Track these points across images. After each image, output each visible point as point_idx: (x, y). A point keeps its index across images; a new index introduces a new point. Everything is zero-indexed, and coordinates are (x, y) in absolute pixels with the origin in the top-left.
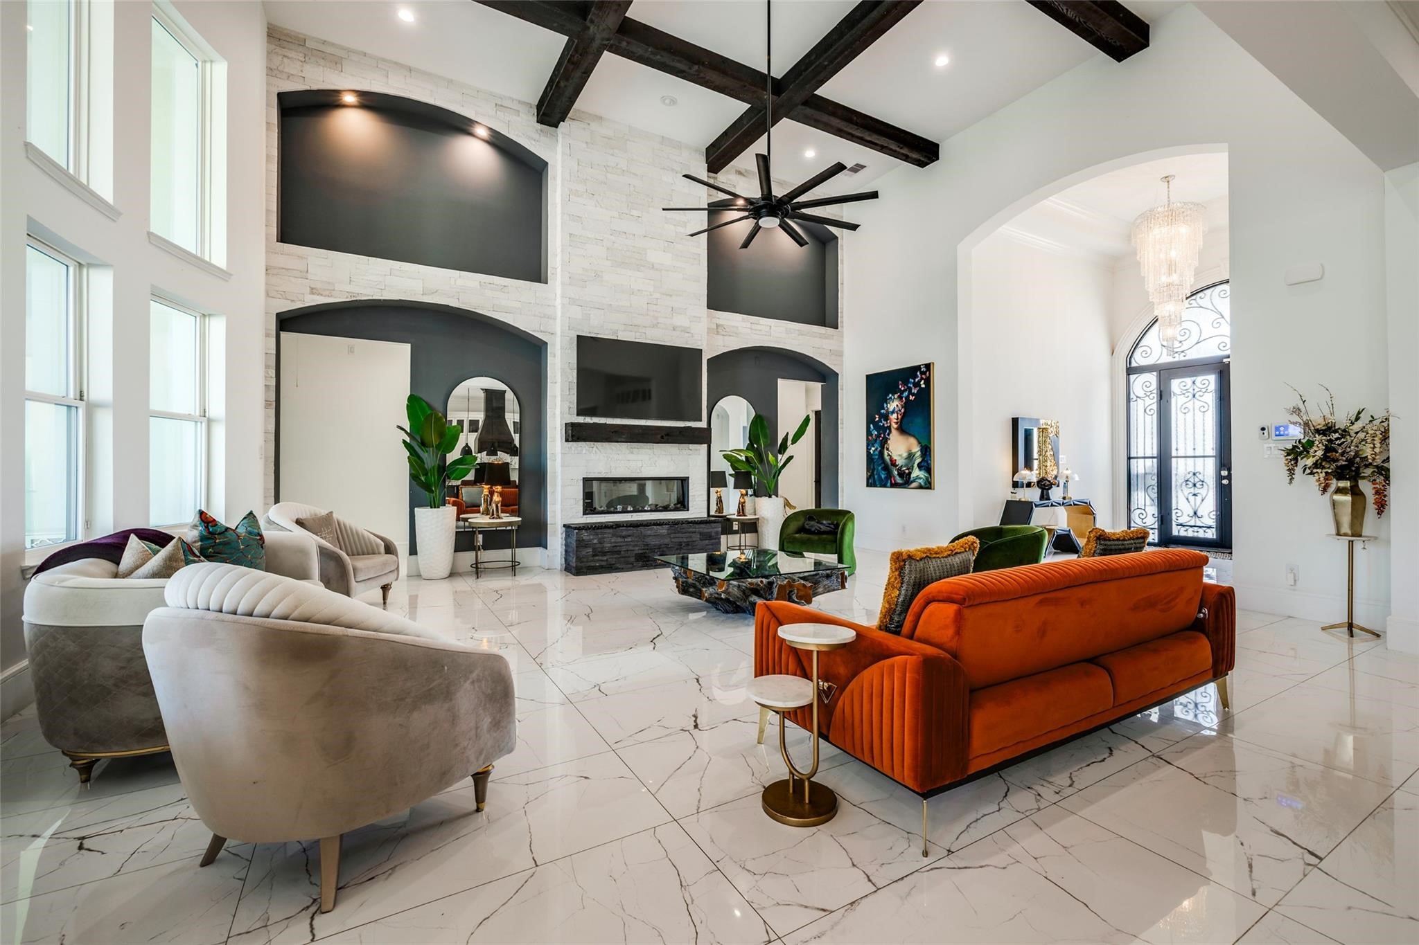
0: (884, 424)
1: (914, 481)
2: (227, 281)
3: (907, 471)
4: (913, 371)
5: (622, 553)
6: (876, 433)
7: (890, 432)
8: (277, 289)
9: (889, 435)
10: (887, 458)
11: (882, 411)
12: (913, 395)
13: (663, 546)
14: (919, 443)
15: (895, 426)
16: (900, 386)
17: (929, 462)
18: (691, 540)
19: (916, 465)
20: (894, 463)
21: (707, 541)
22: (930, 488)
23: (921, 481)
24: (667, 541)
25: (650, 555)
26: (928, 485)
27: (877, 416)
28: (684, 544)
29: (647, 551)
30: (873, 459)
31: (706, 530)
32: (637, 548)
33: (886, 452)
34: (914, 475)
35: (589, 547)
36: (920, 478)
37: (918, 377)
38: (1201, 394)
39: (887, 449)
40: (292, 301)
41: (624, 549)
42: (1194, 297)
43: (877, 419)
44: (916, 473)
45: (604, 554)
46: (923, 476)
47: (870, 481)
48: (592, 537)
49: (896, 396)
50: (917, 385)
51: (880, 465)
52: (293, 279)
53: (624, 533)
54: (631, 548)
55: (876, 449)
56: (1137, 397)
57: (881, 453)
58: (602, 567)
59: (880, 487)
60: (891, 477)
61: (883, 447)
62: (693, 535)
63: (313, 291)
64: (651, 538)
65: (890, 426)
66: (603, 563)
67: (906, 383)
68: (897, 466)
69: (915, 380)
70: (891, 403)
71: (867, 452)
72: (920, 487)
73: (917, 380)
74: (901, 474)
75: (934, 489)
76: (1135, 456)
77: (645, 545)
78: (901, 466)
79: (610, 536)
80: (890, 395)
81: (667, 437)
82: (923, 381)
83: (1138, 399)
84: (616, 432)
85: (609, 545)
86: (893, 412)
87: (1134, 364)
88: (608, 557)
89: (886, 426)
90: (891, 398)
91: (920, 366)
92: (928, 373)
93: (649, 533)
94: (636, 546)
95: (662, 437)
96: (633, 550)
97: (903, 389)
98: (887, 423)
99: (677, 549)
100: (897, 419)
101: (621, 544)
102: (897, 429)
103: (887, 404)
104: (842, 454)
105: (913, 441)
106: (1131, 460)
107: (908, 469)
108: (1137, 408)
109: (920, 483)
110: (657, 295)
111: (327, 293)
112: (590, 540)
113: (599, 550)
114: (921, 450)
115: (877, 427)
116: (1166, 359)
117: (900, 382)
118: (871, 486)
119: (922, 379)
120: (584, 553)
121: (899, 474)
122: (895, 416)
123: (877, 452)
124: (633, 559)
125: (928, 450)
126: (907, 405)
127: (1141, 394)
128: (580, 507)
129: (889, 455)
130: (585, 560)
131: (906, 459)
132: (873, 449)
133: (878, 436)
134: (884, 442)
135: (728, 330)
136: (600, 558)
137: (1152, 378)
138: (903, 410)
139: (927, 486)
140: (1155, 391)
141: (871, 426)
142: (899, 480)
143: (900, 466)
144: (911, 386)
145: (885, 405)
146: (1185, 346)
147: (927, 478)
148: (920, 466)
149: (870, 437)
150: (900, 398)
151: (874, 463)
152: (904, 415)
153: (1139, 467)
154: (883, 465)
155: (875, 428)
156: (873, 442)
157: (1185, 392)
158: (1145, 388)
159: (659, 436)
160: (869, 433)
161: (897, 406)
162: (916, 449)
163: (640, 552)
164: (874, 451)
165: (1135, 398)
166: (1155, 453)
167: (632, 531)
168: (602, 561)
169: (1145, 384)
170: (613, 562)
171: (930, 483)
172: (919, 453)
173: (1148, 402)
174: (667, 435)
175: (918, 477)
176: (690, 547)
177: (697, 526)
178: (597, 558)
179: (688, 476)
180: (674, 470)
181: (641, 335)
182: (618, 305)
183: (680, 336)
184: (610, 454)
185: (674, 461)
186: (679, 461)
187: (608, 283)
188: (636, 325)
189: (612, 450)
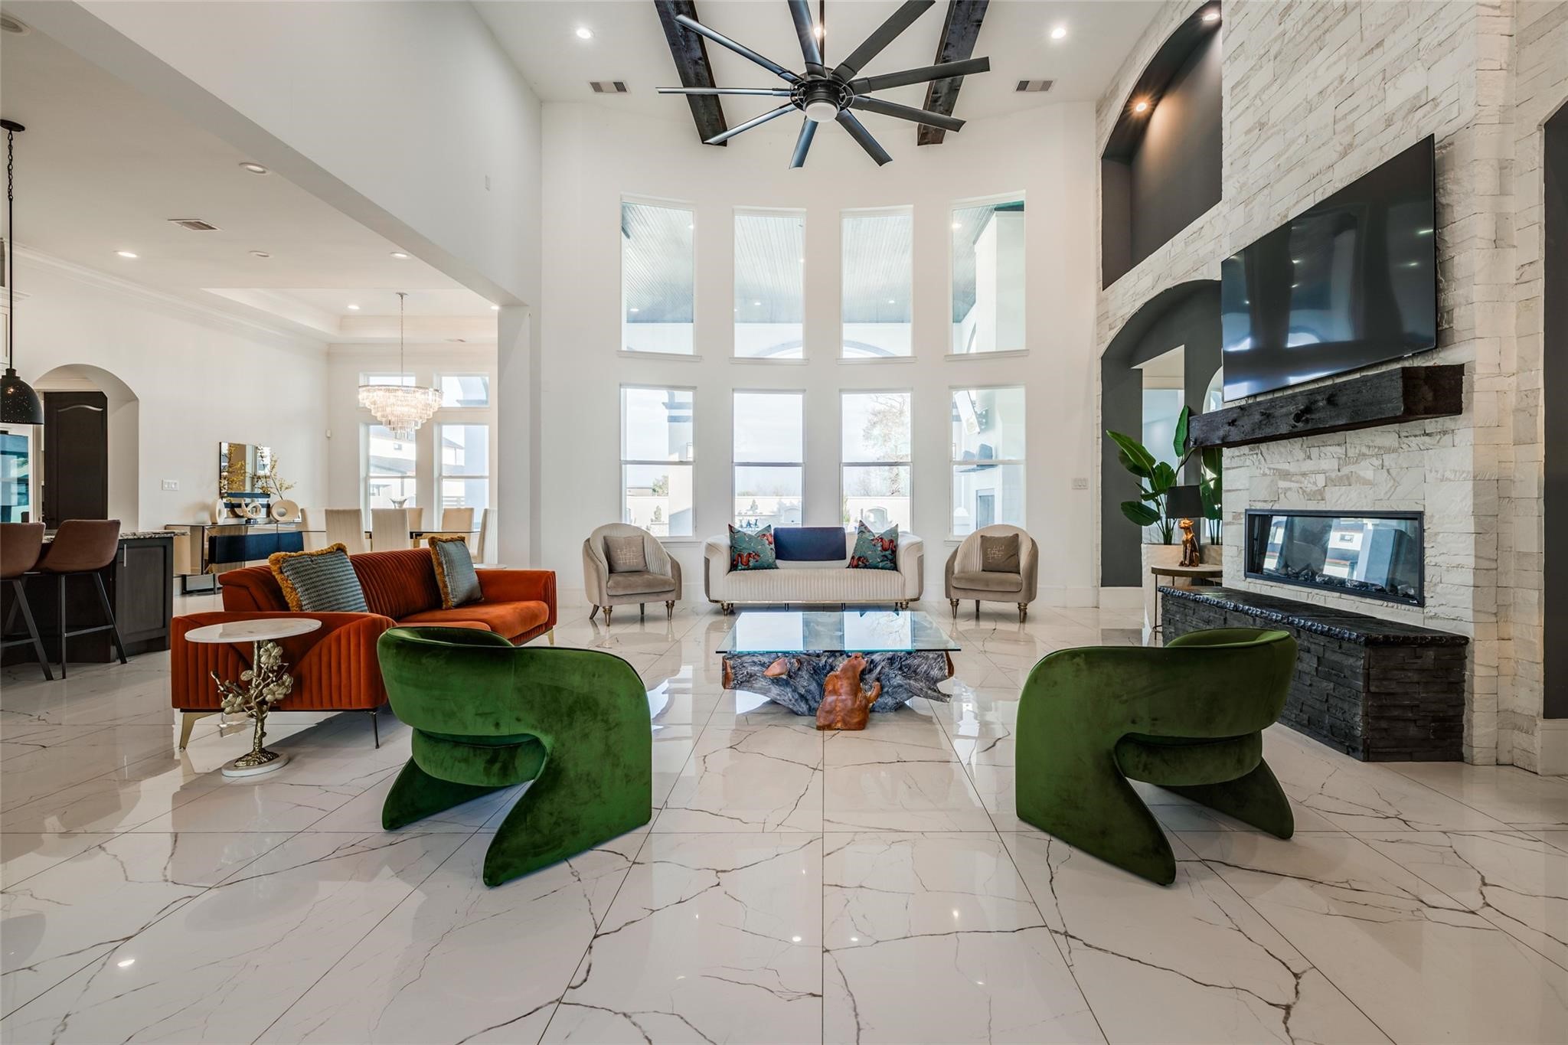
21: (1332, 685)
40: (1104, 342)
62: (1305, 656)
63: (1110, 328)
110: (1352, 72)
111: (1114, 325)
128: (1243, 561)
179: (1422, 509)
180: (1386, 493)
181: (1324, 189)
182: (1288, 158)
183: (1403, 132)
184: (1279, 463)
185: (1388, 471)
186: (1402, 468)
187: (1276, 126)
188: (1315, 174)
189: (1281, 454)
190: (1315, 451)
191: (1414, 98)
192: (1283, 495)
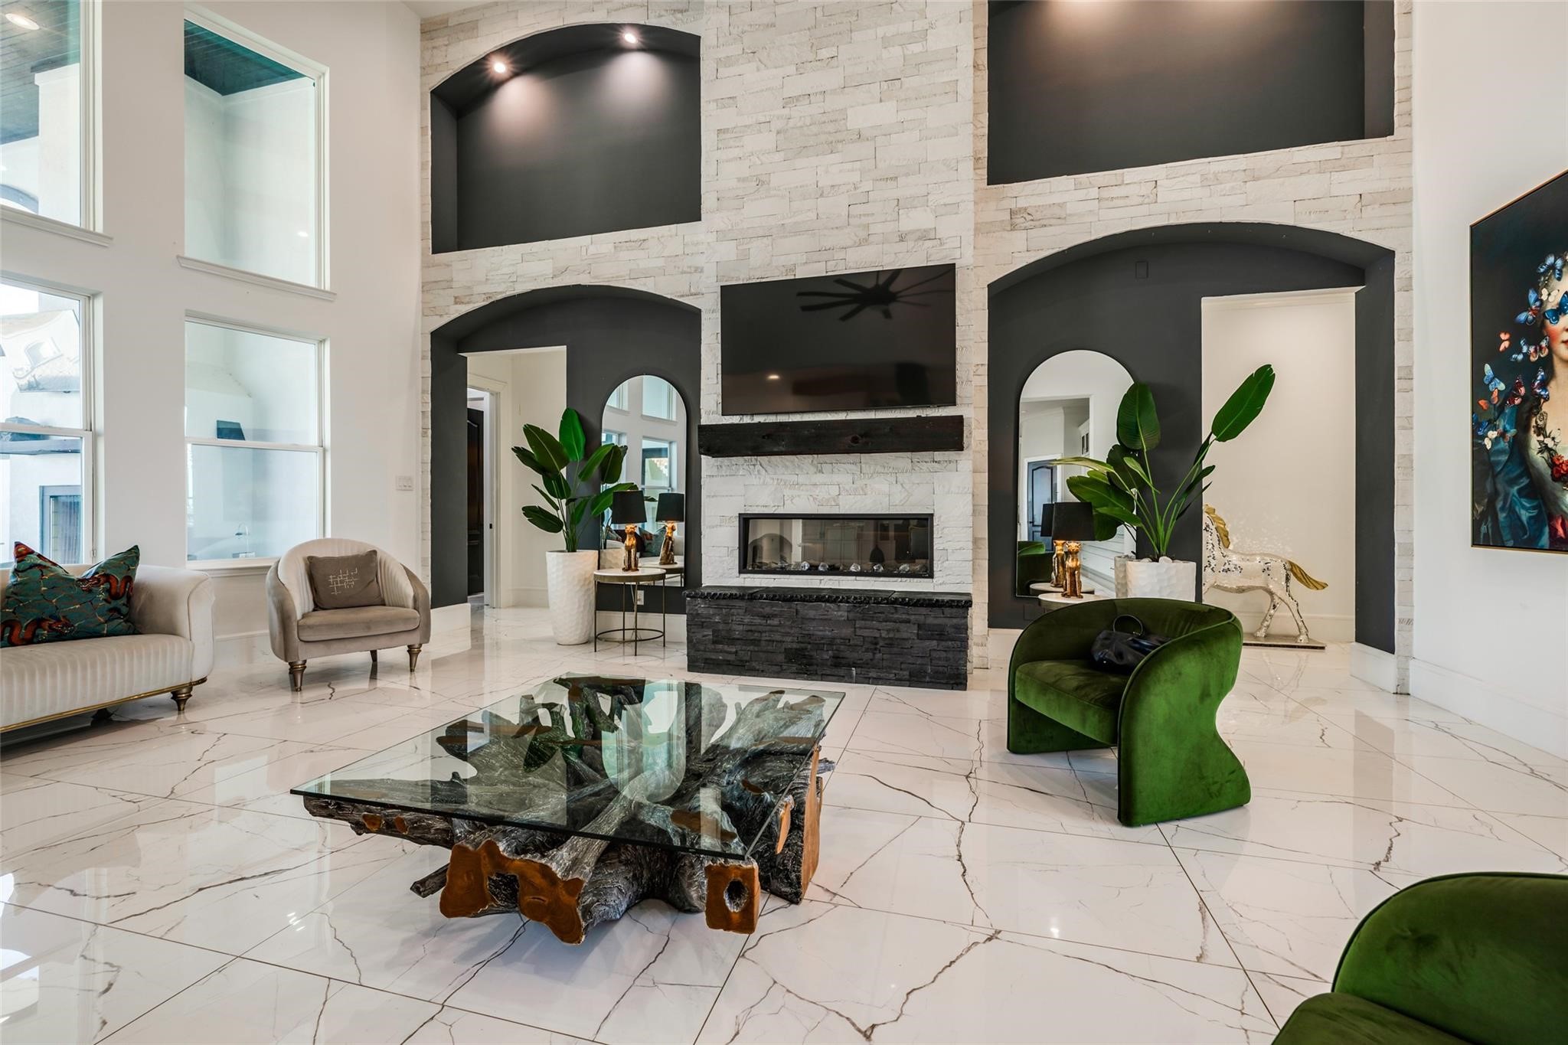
0: (1527, 356)
2: (331, 301)
5: (763, 643)
6: (1502, 386)
7: (1550, 376)
8: (430, 305)
9: (1544, 385)
10: (1539, 459)
11: (1522, 317)
13: (838, 641)
18: (898, 636)
20: (1562, 473)
21: (935, 643)
24: (847, 632)
25: (812, 653)
27: (1503, 336)
28: (881, 643)
29: (809, 646)
30: (1492, 466)
31: (930, 620)
32: (789, 639)
33: (1534, 441)
35: (708, 627)
39: (1540, 431)
40: (441, 316)
41: (765, 637)
43: (1506, 345)
45: (732, 641)
47: (1483, 529)
48: (711, 611)
51: (1512, 482)
52: (441, 292)
53: (768, 610)
54: (778, 637)
55: (1503, 435)
57: (1519, 446)
58: (728, 663)
59: (1514, 547)
60: (1551, 518)
61: (1523, 427)
62: (903, 627)
63: (457, 301)
64: (814, 623)
65: (1550, 357)
66: (731, 658)
70: (1555, 282)
71: (1474, 445)
77: (804, 636)
79: (741, 611)
80: (1550, 260)
81: (864, 440)
84: (769, 436)
85: (741, 627)
86: (1559, 311)
88: (739, 647)
89: (1533, 359)
90: (1553, 267)
93: (812, 613)
94: (787, 634)
95: (855, 440)
96: (781, 642)
98: (1539, 349)
99: (867, 650)
101: (760, 628)
103: (1538, 291)
110: (867, 186)
111: (467, 299)
112: (709, 617)
113: (723, 633)
118: (1486, 545)
120: (699, 636)
123: (1503, 445)
124: (781, 658)
128: (734, 561)
129: (1545, 448)
130: (702, 648)
132: (1493, 434)
133: (1508, 396)
134: (1529, 411)
135: (1037, 216)
136: (726, 648)
141: (1487, 367)
145: (1532, 296)
149: (1482, 402)
151: (1495, 477)
154: (1525, 481)
155: (1498, 374)
156: (1493, 414)
159: (848, 439)
160: (1479, 388)
163: (795, 646)
164: (1495, 442)
167: (779, 607)
168: (730, 653)
170: (748, 658)
174: (865, 435)
176: (895, 650)
177: (912, 610)
178: (720, 646)
179: (932, 512)
180: (901, 500)
181: (837, 263)
182: (795, 223)
183: (914, 250)
184: (784, 474)
185: (902, 485)
186: (914, 484)
187: (779, 190)
188: (827, 248)
189: (787, 467)
190: (827, 467)
191: (925, 231)
192: (789, 501)
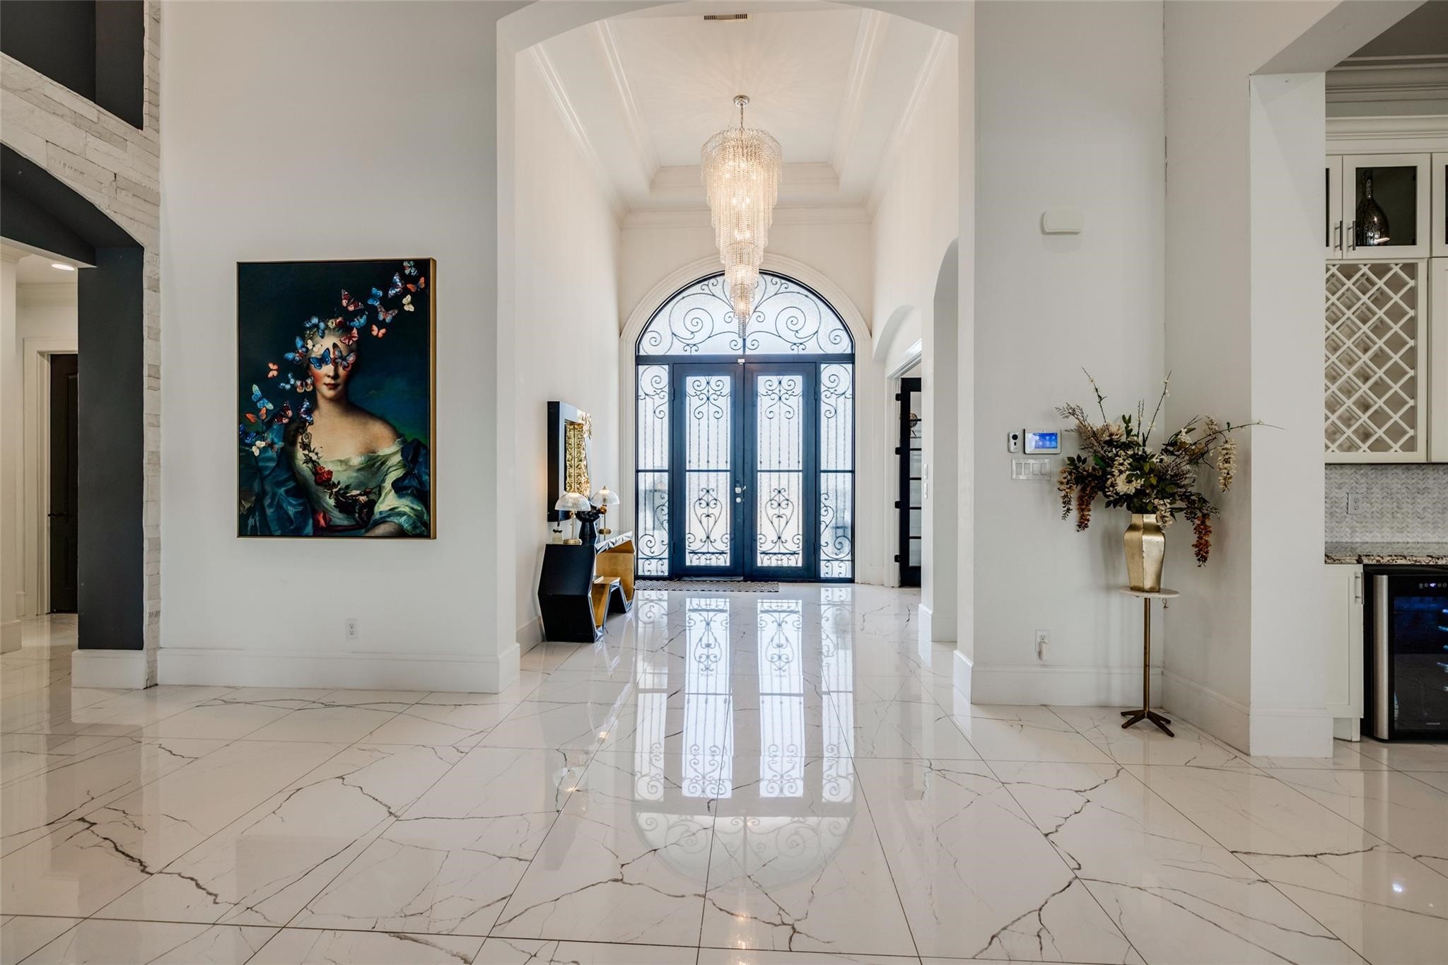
0: (294, 387)
1: (383, 521)
3: (363, 499)
4: (383, 270)
6: (270, 406)
7: (314, 406)
9: (309, 412)
10: (305, 469)
11: (290, 356)
12: (381, 325)
14: (398, 434)
15: (330, 393)
16: (344, 303)
17: (425, 478)
19: (388, 485)
20: (324, 479)
22: (428, 536)
23: (403, 520)
26: (422, 528)
27: (272, 367)
30: (260, 470)
33: (300, 454)
34: (383, 506)
36: (401, 514)
37: (395, 286)
38: (716, 397)
39: (306, 446)
42: (706, 282)
43: (273, 374)
44: (388, 501)
46: (407, 510)
47: (251, 523)
49: (332, 323)
50: (396, 303)
51: (280, 484)
55: (271, 445)
56: (646, 395)
57: (286, 457)
59: (282, 536)
60: (314, 513)
61: (290, 441)
65: (313, 392)
67: (360, 295)
68: (334, 485)
69: (386, 293)
70: (318, 338)
71: (240, 450)
72: (400, 533)
73: (392, 292)
74: (346, 505)
75: (435, 538)
76: (643, 468)
78: (347, 487)
80: (315, 320)
82: (408, 298)
83: (647, 397)
86: (322, 360)
87: (642, 353)
89: (299, 391)
90: (316, 326)
91: (402, 261)
92: (422, 280)
97: (351, 308)
98: (304, 384)
100: (336, 376)
102: (332, 400)
103: (304, 339)
104: (156, 454)
105: (379, 430)
106: (640, 474)
107: (365, 493)
108: (646, 406)
109: (400, 526)
114: (403, 452)
115: (271, 390)
116: (678, 350)
117: (344, 293)
118: (255, 535)
119: (405, 292)
121: (339, 505)
122: (328, 369)
123: (271, 453)
125: (422, 451)
126: (364, 346)
127: (650, 391)
129: (309, 460)
131: (359, 470)
132: (261, 444)
133: (276, 415)
134: (295, 430)
137: (662, 372)
138: (351, 359)
139: (418, 531)
140: (666, 389)
141: (255, 388)
142: (339, 519)
143: (342, 485)
144: (377, 304)
145: (299, 343)
146: (699, 337)
147: (419, 515)
148: (399, 487)
149: (249, 416)
150: (344, 329)
151: (263, 479)
152: (354, 371)
153: (646, 481)
154: (291, 484)
155: (266, 394)
156: (261, 427)
157: (699, 393)
158: (655, 385)
160: (246, 404)
161: (335, 346)
162: (389, 448)
164: (262, 450)
165: (643, 396)
166: (666, 466)
169: (655, 379)
171: (427, 525)
172: (398, 458)
173: (658, 401)
175: (393, 512)
